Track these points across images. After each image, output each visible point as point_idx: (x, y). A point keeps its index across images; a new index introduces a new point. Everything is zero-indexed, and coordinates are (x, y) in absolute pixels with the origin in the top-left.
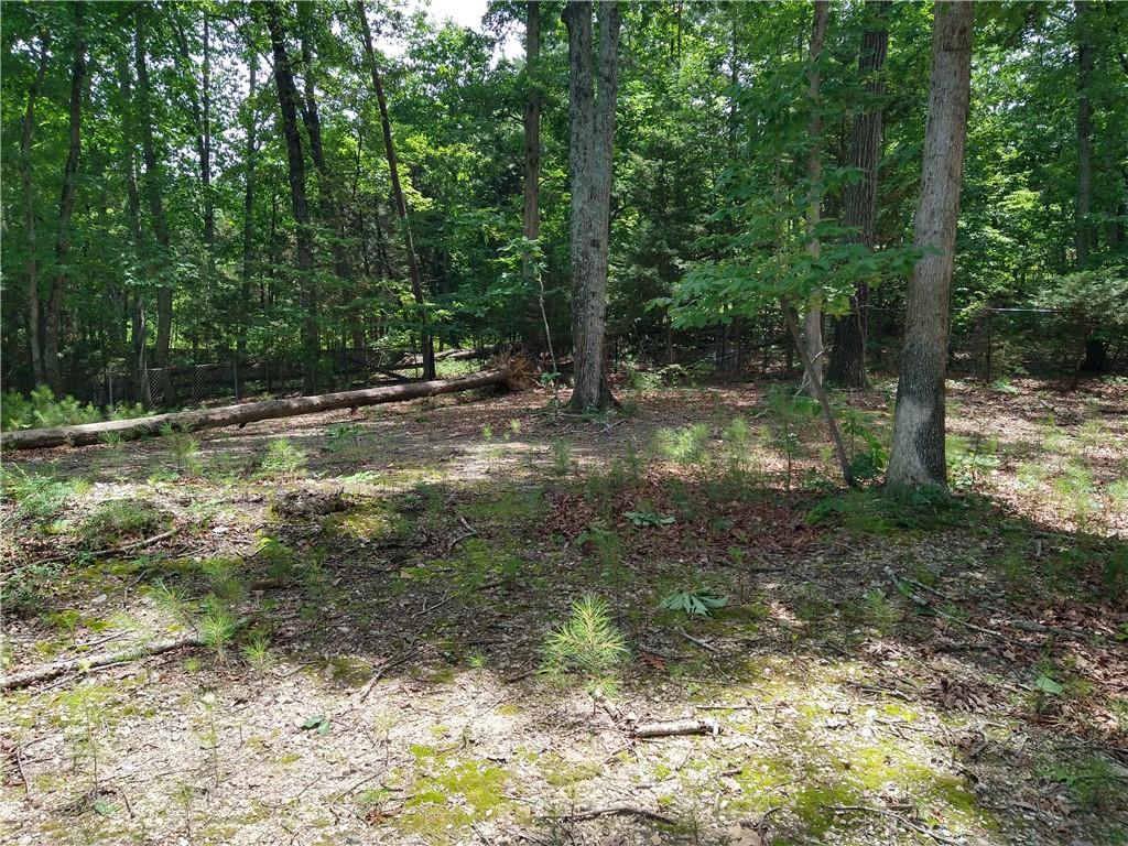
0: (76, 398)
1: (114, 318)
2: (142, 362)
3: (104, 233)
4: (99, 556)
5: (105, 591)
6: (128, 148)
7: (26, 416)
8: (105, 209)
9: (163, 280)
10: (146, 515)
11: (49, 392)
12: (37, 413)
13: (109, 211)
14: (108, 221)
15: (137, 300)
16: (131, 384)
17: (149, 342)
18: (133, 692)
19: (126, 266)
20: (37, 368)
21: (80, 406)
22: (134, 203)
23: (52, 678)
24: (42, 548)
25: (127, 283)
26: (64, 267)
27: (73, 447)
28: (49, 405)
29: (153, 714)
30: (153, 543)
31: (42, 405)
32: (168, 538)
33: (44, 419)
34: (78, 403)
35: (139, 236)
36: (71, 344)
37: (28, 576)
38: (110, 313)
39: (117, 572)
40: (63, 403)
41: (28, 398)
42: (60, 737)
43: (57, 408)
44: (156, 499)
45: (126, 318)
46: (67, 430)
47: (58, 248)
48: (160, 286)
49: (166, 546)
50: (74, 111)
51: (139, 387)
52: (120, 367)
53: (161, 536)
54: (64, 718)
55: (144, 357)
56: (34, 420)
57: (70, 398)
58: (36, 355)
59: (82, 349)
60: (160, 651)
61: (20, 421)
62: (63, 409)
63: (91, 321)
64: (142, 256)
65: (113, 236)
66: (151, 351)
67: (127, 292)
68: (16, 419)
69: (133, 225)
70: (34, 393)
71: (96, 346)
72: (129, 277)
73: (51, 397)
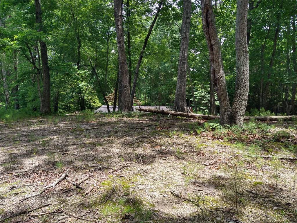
0: (270, 111)
1: (280, 92)
2: (287, 104)
3: (280, 70)
4: (277, 141)
5: (278, 147)
6: (288, 47)
7: (258, 114)
8: (280, 64)
9: (295, 81)
10: (287, 135)
11: (264, 109)
12: (261, 114)
13: (281, 64)
14: (281, 67)
15: (287, 87)
16: (283, 109)
17: (289, 98)
18: (284, 164)
19: (285, 78)
20: (261, 104)
21: (271, 113)
22: (288, 61)
23: (268, 158)
24: (265, 137)
25: (285, 82)
26: (270, 79)
27: (270, 121)
28: (264, 112)
29: (288, 169)
30: (289, 141)
31: (262, 112)
32: (293, 140)
33: (262, 115)
34: (270, 112)
35: (289, 70)
36: (269, 99)
37: (262, 141)
38: (280, 91)
39: (280, 144)
40: (267, 112)
41: (259, 110)
42: (269, 167)
43: (265, 113)
44: (290, 132)
45: (283, 92)
46: (268, 117)
47: (268, 75)
48: (294, 83)
49: (292, 142)
50: (275, 41)
51: (285, 110)
52: (281, 105)
53: (291, 139)
54: (270, 164)
55: (287, 102)
56: (260, 115)
57: (269, 111)
58: (261, 101)
59: (271, 100)
60: (290, 159)
61: (257, 115)
62: (267, 113)
63: (274, 92)
64: (289, 75)
65: (282, 71)
66: (290, 101)
67: (284, 85)
68: (256, 115)
69: (288, 68)
70: (260, 109)
71: (275, 99)
72: (286, 81)
73: (264, 110)
